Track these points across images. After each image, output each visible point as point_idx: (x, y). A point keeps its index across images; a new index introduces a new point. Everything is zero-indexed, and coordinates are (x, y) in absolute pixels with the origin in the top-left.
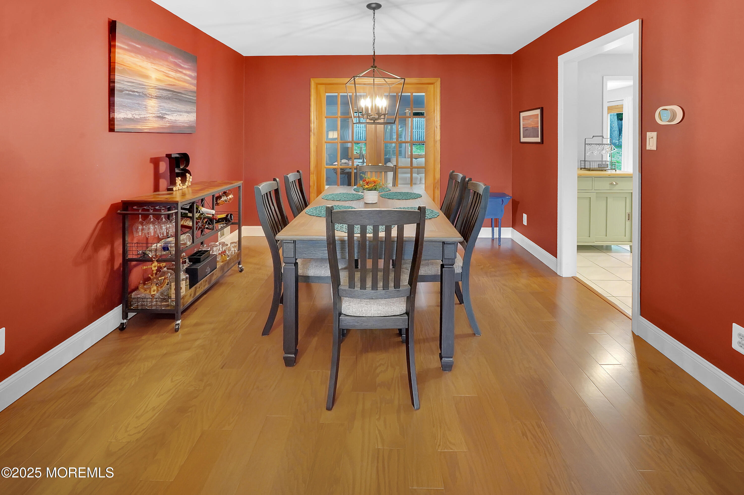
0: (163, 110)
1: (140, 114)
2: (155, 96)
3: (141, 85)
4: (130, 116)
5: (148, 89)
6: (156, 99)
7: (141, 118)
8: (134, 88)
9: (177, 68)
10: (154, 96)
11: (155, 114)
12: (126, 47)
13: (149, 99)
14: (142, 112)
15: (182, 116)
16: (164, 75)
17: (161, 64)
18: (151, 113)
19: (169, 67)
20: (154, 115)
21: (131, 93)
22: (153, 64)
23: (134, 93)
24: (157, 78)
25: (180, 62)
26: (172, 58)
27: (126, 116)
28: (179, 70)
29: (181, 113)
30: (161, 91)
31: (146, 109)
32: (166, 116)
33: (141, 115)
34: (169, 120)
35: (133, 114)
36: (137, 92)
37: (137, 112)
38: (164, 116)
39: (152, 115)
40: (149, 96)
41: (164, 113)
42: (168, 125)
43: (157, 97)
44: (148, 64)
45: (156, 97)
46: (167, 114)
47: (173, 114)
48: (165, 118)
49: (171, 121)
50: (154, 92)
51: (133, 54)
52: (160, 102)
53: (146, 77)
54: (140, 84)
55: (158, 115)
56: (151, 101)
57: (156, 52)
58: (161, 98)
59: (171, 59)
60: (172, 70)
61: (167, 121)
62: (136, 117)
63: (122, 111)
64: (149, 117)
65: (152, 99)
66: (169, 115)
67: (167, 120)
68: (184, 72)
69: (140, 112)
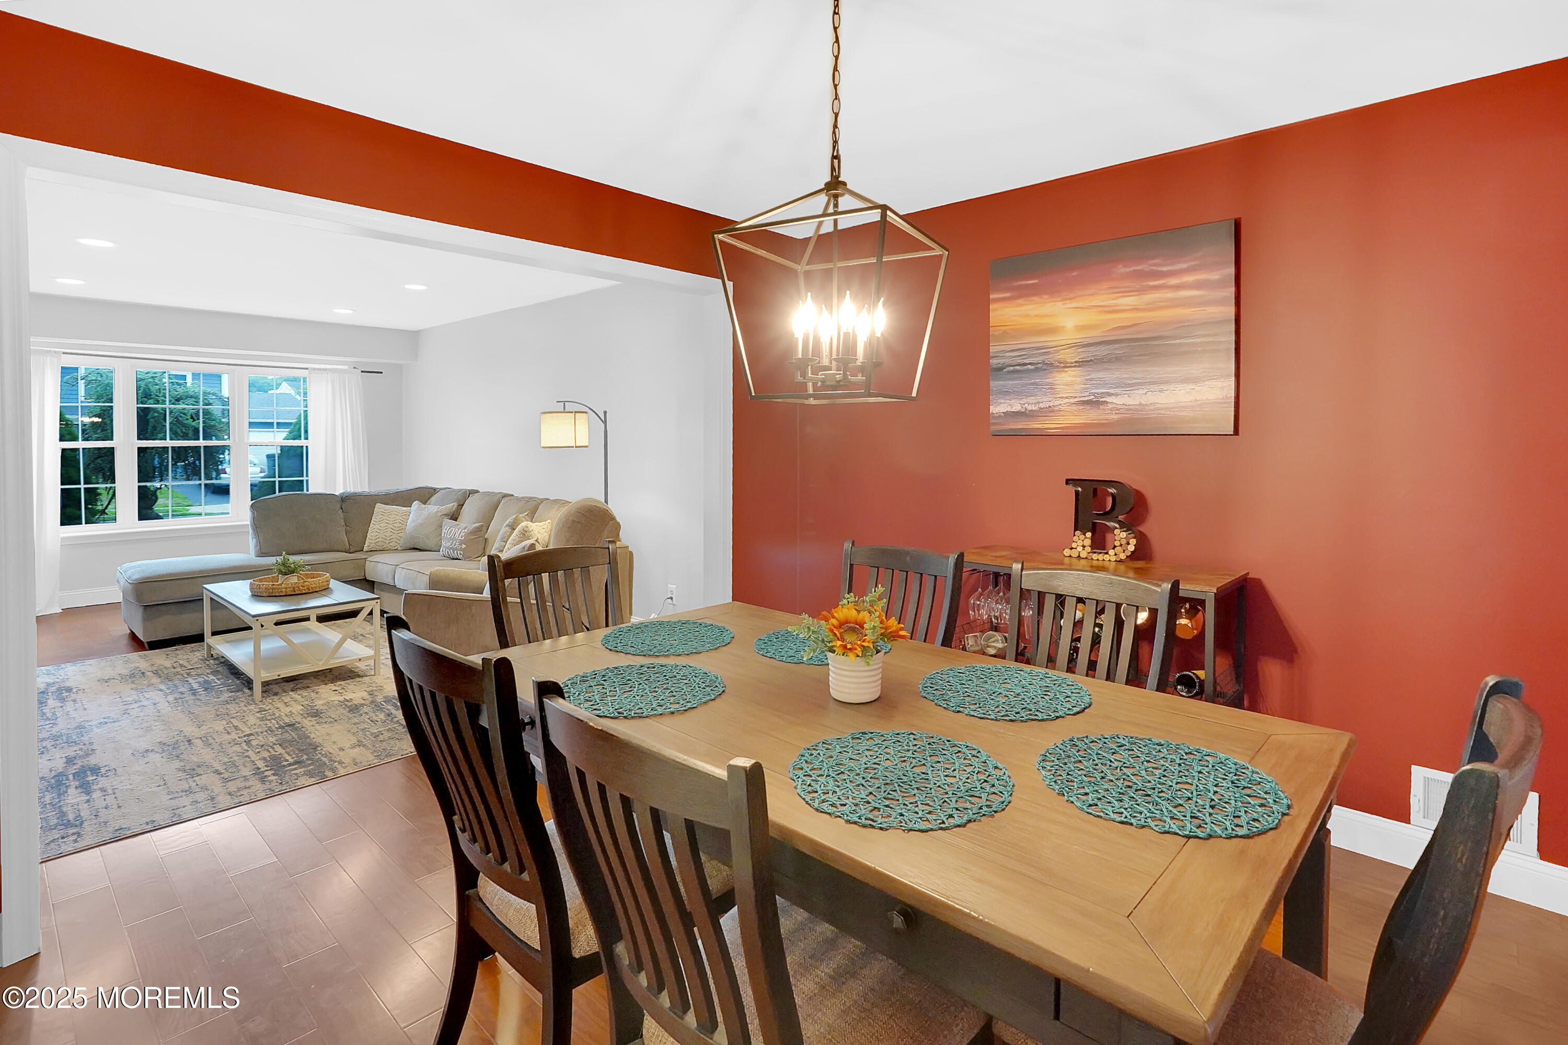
0: (1097, 388)
1: (1039, 403)
2: (1076, 362)
3: (1043, 349)
4: (1017, 407)
5: (1057, 352)
6: (1079, 366)
7: (1040, 408)
8: (1025, 358)
9: (1144, 284)
10: (1071, 363)
11: (1076, 397)
12: (1008, 295)
13: (1057, 371)
14: (1042, 398)
15: (1169, 391)
16: (1101, 312)
17: (1090, 292)
18: (1066, 398)
19: (1117, 290)
20: (1072, 401)
21: (1018, 368)
22: (1068, 302)
23: (1025, 367)
24: (1080, 324)
25: (1155, 265)
26: (1125, 266)
27: (1009, 409)
28: (1152, 283)
29: (1165, 387)
30: (1092, 349)
31: (1053, 390)
32: (1108, 399)
33: (1041, 404)
34: (1119, 407)
35: (1024, 404)
36: (1030, 364)
37: (1032, 400)
38: (1101, 400)
39: (1067, 400)
40: (1058, 366)
41: (1102, 393)
42: (1116, 417)
43: (1080, 364)
44: (1054, 305)
45: (1077, 364)
46: (1110, 395)
47: (1132, 392)
48: (1106, 402)
49: (1127, 407)
50: (1070, 356)
51: (1020, 301)
52: (1091, 371)
53: (1052, 330)
54: (1038, 349)
55: (1086, 399)
56: (1063, 374)
57: (1075, 274)
58: (1091, 363)
59: (1121, 269)
60: (1127, 292)
61: (1111, 409)
62: (1029, 408)
63: (1002, 401)
64: (1060, 405)
65: (1066, 369)
66: (1116, 395)
67: (1110, 406)
68: (1173, 281)
69: (1038, 397)
